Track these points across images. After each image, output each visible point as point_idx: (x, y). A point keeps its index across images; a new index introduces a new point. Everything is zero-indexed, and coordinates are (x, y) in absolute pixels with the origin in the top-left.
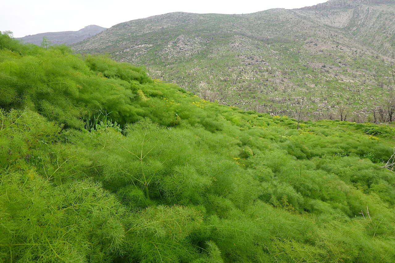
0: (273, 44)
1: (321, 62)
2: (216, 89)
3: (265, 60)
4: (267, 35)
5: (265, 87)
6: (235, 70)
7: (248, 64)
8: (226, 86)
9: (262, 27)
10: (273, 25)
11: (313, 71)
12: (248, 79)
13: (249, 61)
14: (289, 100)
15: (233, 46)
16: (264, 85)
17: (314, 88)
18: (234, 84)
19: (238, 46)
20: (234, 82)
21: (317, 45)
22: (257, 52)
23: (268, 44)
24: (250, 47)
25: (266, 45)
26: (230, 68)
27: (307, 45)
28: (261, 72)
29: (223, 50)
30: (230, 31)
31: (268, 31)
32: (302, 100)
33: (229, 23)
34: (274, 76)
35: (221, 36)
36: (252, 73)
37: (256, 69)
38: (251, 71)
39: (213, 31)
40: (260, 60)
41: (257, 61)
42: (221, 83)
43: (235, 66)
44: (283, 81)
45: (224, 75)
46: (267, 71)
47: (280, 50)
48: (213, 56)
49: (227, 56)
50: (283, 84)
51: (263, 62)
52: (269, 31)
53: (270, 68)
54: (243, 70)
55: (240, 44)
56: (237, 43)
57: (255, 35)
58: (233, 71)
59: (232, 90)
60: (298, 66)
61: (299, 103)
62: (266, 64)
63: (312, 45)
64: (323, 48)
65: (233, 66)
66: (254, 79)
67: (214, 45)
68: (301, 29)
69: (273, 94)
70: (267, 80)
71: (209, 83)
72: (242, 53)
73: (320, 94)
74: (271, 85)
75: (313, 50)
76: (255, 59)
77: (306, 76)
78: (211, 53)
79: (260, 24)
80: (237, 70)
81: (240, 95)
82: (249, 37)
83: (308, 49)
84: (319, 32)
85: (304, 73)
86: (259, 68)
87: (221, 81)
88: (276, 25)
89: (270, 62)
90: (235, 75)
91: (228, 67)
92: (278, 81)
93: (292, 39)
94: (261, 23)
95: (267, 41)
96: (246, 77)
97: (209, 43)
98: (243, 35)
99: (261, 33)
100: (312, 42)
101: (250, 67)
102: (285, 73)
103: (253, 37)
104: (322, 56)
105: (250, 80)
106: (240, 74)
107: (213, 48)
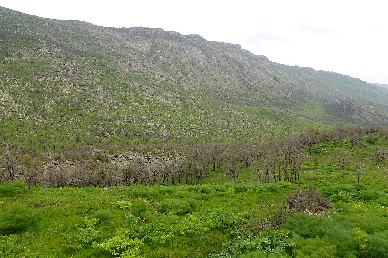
0: (88, 57)
1: (138, 82)
2: (26, 102)
3: (82, 72)
4: (78, 47)
5: (89, 103)
6: (48, 81)
7: (64, 76)
8: (40, 99)
9: (71, 37)
10: (83, 37)
11: (133, 90)
12: (67, 92)
13: (64, 72)
14: (119, 118)
15: (40, 52)
16: (88, 100)
17: (138, 107)
18: (50, 97)
19: (46, 53)
20: (51, 95)
21: (130, 65)
22: (71, 63)
23: (82, 56)
24: (62, 56)
25: (80, 57)
26: (41, 78)
27: (122, 63)
28: (81, 86)
29: (27, 55)
30: (31, 33)
31: (78, 42)
32: (131, 119)
33: (29, 24)
34: (96, 92)
35: (21, 37)
36: (70, 86)
37: (74, 82)
38: (68, 84)
39: (8, 29)
40: (77, 73)
41: (73, 73)
42: (32, 95)
43: (47, 76)
44: (106, 97)
45: (34, 85)
46: (87, 85)
47: (96, 65)
48: (13, 60)
49: (34, 63)
50: (107, 101)
51: (81, 75)
52: (80, 43)
53: (90, 83)
54: (59, 81)
55: (49, 51)
56: (44, 50)
57: (64, 43)
58: (45, 82)
59: (50, 104)
60: (118, 84)
61: (129, 122)
62: (84, 77)
63: (127, 64)
64: (136, 69)
65: (44, 76)
66: (74, 93)
67: (12, 46)
68: (112, 48)
69: (100, 112)
70: (90, 96)
71: (13, 94)
72: (54, 62)
73: (145, 113)
74: (95, 101)
75: (128, 69)
76: (71, 70)
77: (128, 94)
78: (10, 55)
79: (67, 34)
80: (50, 81)
81: (62, 111)
82: (59, 45)
83: (123, 68)
84: (129, 54)
85: (126, 92)
86: (78, 81)
87: (31, 92)
88: (86, 38)
89: (88, 75)
90: (48, 86)
91: (37, 76)
92: (101, 97)
93: (105, 55)
94: (69, 33)
95: (80, 53)
96: (64, 90)
97: (4, 42)
98: (50, 41)
99: (71, 43)
100: (126, 62)
101: (66, 79)
102: (106, 90)
103: (63, 46)
104: (138, 76)
105: (70, 94)
106: (56, 85)
107: (11, 50)
